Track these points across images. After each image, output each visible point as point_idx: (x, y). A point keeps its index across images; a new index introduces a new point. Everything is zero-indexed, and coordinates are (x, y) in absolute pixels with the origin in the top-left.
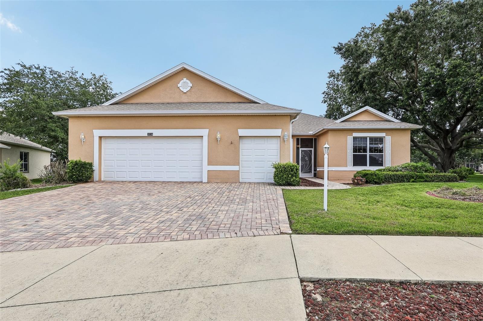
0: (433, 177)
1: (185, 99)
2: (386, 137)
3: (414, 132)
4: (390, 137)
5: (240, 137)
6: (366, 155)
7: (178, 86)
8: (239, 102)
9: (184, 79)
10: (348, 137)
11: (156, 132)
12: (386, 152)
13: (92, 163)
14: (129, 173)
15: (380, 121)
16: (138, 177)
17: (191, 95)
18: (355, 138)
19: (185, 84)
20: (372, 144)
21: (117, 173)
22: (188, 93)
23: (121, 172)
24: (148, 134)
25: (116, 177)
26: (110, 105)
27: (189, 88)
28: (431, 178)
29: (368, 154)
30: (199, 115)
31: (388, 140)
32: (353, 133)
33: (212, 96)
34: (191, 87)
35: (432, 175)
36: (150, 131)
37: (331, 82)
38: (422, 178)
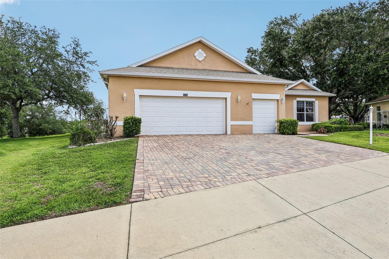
0: (352, 128)
1: (200, 66)
2: (315, 101)
3: (330, 98)
4: (318, 101)
5: (253, 99)
6: (304, 113)
7: (195, 55)
8: (240, 72)
9: (199, 49)
10: (294, 100)
11: (191, 94)
12: (316, 112)
13: (140, 119)
14: (164, 128)
15: (309, 90)
16: (172, 131)
17: (205, 63)
18: (298, 102)
19: (200, 54)
20: (307, 106)
21: (153, 128)
22: (203, 62)
23: (156, 128)
24: (184, 94)
25: (152, 131)
26: (137, 67)
27: (203, 58)
28: (351, 129)
29: (305, 113)
30: (224, 81)
31: (317, 103)
32: (297, 98)
33: (222, 66)
34: (205, 57)
35: (352, 127)
36: (185, 92)
37: (249, 56)
38: (347, 128)
